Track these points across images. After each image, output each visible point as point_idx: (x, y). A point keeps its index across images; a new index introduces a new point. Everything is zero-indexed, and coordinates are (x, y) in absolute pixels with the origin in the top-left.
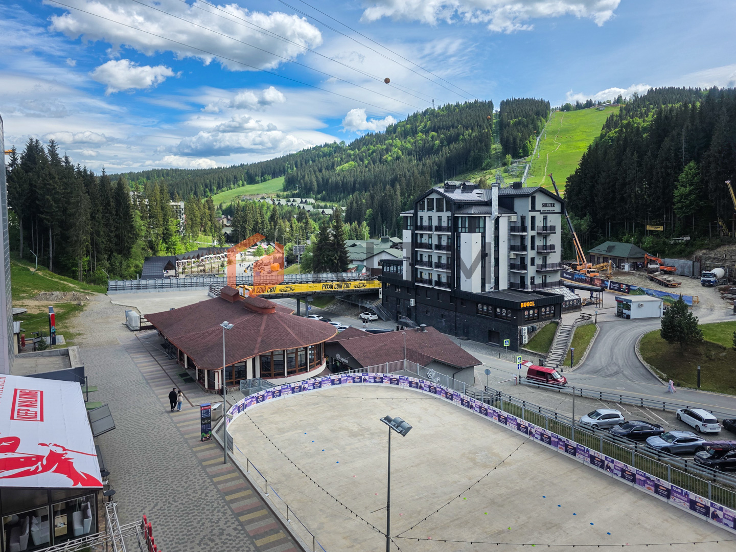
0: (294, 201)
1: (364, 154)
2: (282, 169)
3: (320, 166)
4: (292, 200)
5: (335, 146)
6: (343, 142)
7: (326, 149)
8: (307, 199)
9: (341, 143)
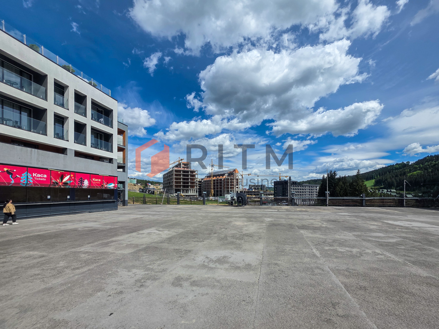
0: (382, 191)
1: (428, 167)
2: (371, 176)
3: (396, 174)
4: (381, 190)
5: (402, 164)
6: (409, 162)
7: (397, 166)
8: (391, 190)
9: (407, 163)
